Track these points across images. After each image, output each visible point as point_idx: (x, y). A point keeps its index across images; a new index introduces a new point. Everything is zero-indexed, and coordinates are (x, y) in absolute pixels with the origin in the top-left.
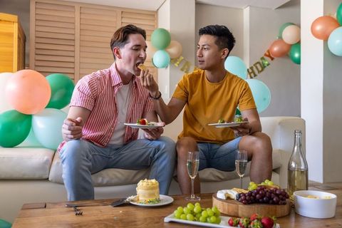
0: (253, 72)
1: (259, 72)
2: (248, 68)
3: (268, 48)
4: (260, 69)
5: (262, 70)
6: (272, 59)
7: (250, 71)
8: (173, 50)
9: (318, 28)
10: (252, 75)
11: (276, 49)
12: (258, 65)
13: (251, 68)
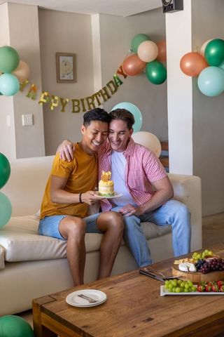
0: (106, 93)
1: (113, 93)
2: (101, 89)
3: (121, 65)
4: (114, 89)
5: (116, 90)
6: (125, 76)
7: (104, 92)
8: (21, 72)
9: (188, 64)
10: (106, 97)
11: (130, 66)
12: (111, 85)
13: (104, 89)
